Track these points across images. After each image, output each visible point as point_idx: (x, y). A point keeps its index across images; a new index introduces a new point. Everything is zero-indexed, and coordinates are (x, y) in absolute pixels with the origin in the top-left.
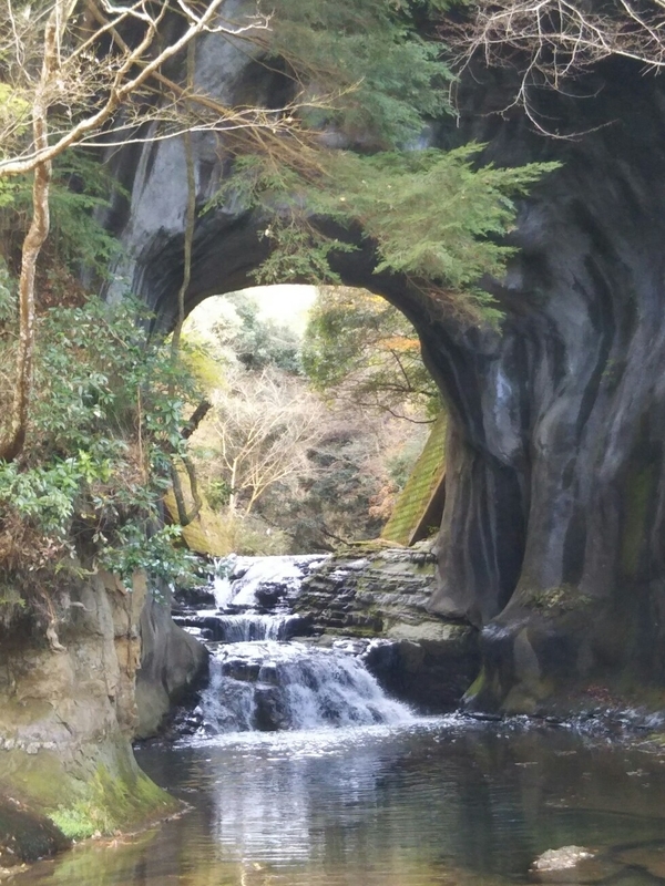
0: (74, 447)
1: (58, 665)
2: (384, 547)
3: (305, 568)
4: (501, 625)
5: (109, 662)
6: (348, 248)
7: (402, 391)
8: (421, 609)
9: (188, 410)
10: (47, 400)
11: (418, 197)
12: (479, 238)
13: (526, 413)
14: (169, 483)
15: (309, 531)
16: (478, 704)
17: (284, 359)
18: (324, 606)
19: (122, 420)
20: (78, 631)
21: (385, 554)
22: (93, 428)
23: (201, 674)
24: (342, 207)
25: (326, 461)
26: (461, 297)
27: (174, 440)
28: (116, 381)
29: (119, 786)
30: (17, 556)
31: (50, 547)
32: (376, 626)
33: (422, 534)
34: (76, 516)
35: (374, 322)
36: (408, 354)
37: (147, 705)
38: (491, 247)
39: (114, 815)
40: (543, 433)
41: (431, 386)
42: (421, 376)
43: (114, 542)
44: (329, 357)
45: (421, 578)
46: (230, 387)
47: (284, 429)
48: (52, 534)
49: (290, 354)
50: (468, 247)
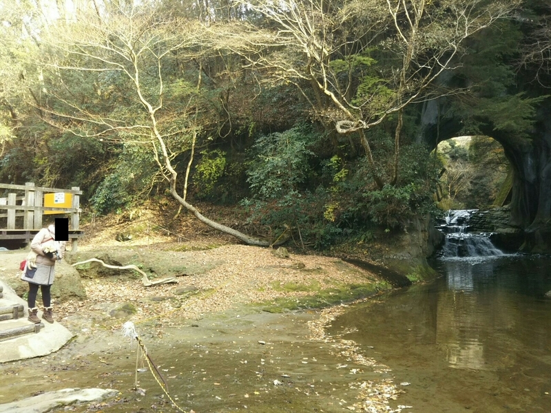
0: (410, 182)
1: (407, 238)
2: (494, 207)
3: (471, 213)
4: (531, 228)
5: (420, 237)
6: (485, 124)
7: (498, 164)
8: (506, 224)
9: (440, 171)
10: (403, 169)
11: (505, 108)
12: (524, 119)
13: (538, 168)
14: (435, 190)
15: (471, 203)
16: (524, 250)
17: (463, 157)
18: (477, 224)
19: (423, 174)
20: (412, 229)
21: (494, 209)
22: (415, 176)
23: (443, 240)
24: (483, 113)
25: (476, 184)
26: (519, 136)
27: (436, 179)
28: (420, 164)
29: (424, 269)
30: (396, 210)
31: (404, 207)
32: (492, 229)
33: (505, 204)
34: (411, 199)
35: (490, 145)
36: (500, 153)
37: (429, 249)
38: (528, 121)
39: (423, 277)
40: (543, 174)
41: (507, 162)
42: (504, 159)
43: (421, 206)
44: (476, 155)
45: (506, 215)
46: (448, 164)
47: (464, 176)
48: (405, 204)
49: (465, 155)
50: (521, 121)
